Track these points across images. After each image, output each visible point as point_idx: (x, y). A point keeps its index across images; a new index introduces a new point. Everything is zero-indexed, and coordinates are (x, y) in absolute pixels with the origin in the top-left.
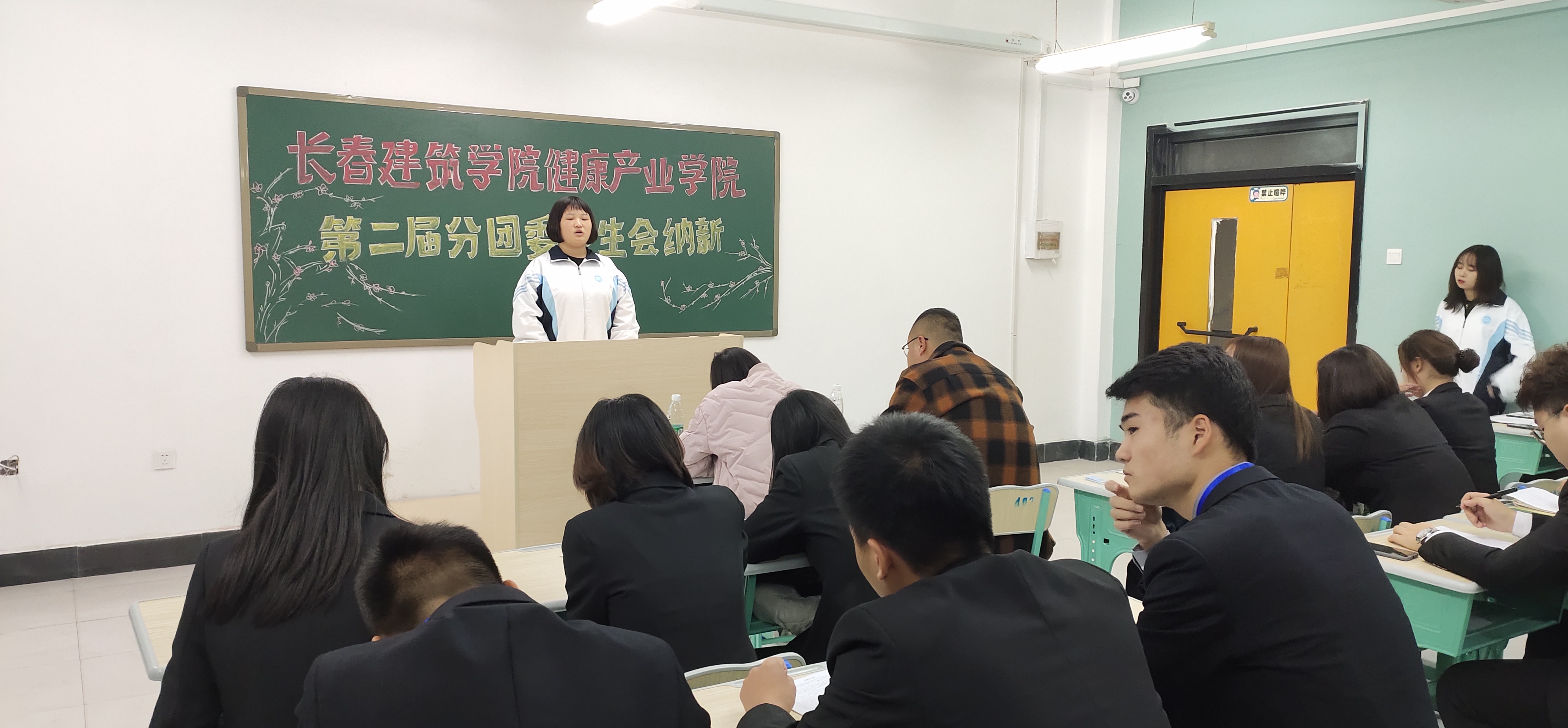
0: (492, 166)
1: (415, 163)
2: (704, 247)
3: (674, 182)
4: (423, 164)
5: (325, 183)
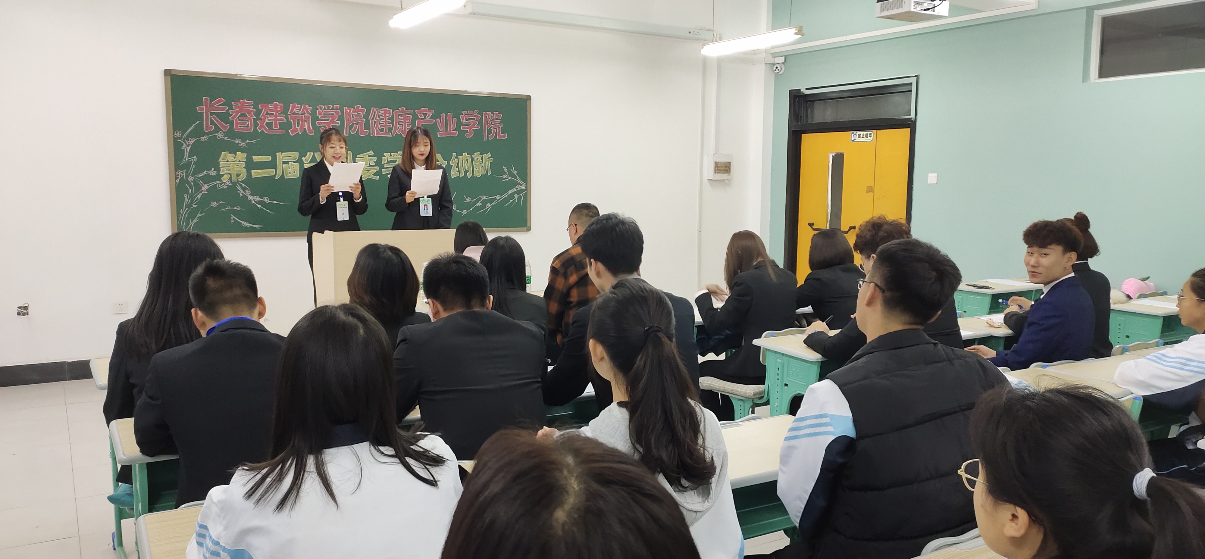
0: (333, 119)
1: (282, 117)
2: (479, 172)
3: (458, 129)
4: (287, 118)
5: (222, 130)
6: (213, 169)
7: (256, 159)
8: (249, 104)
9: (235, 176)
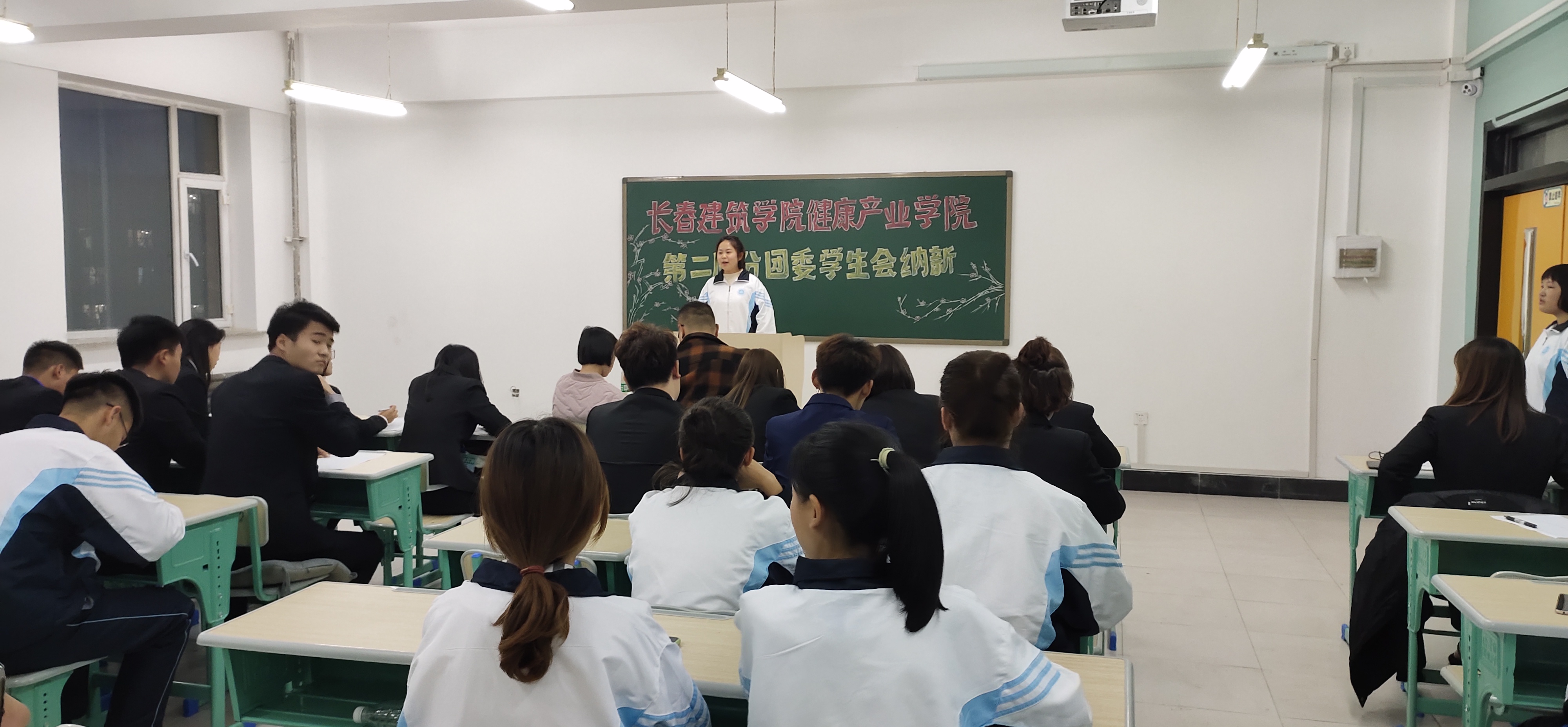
0: (769, 215)
1: (719, 216)
2: (937, 270)
3: (911, 218)
4: (724, 217)
5: (666, 232)
6: (658, 270)
7: (695, 259)
8: (690, 205)
9: (676, 277)
